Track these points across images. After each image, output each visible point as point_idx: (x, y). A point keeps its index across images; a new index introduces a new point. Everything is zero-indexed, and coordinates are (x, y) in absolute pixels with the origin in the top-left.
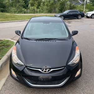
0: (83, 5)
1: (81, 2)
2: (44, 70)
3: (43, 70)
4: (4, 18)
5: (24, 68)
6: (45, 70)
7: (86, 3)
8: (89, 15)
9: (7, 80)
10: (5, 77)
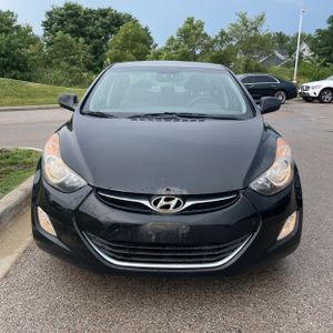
0: (290, 65)
1: (282, 57)
2: (162, 202)
3: (156, 203)
4: (21, 97)
5: (87, 197)
6: (165, 203)
7: (300, 58)
8: (311, 93)
9: (16, 263)
10: (12, 253)
